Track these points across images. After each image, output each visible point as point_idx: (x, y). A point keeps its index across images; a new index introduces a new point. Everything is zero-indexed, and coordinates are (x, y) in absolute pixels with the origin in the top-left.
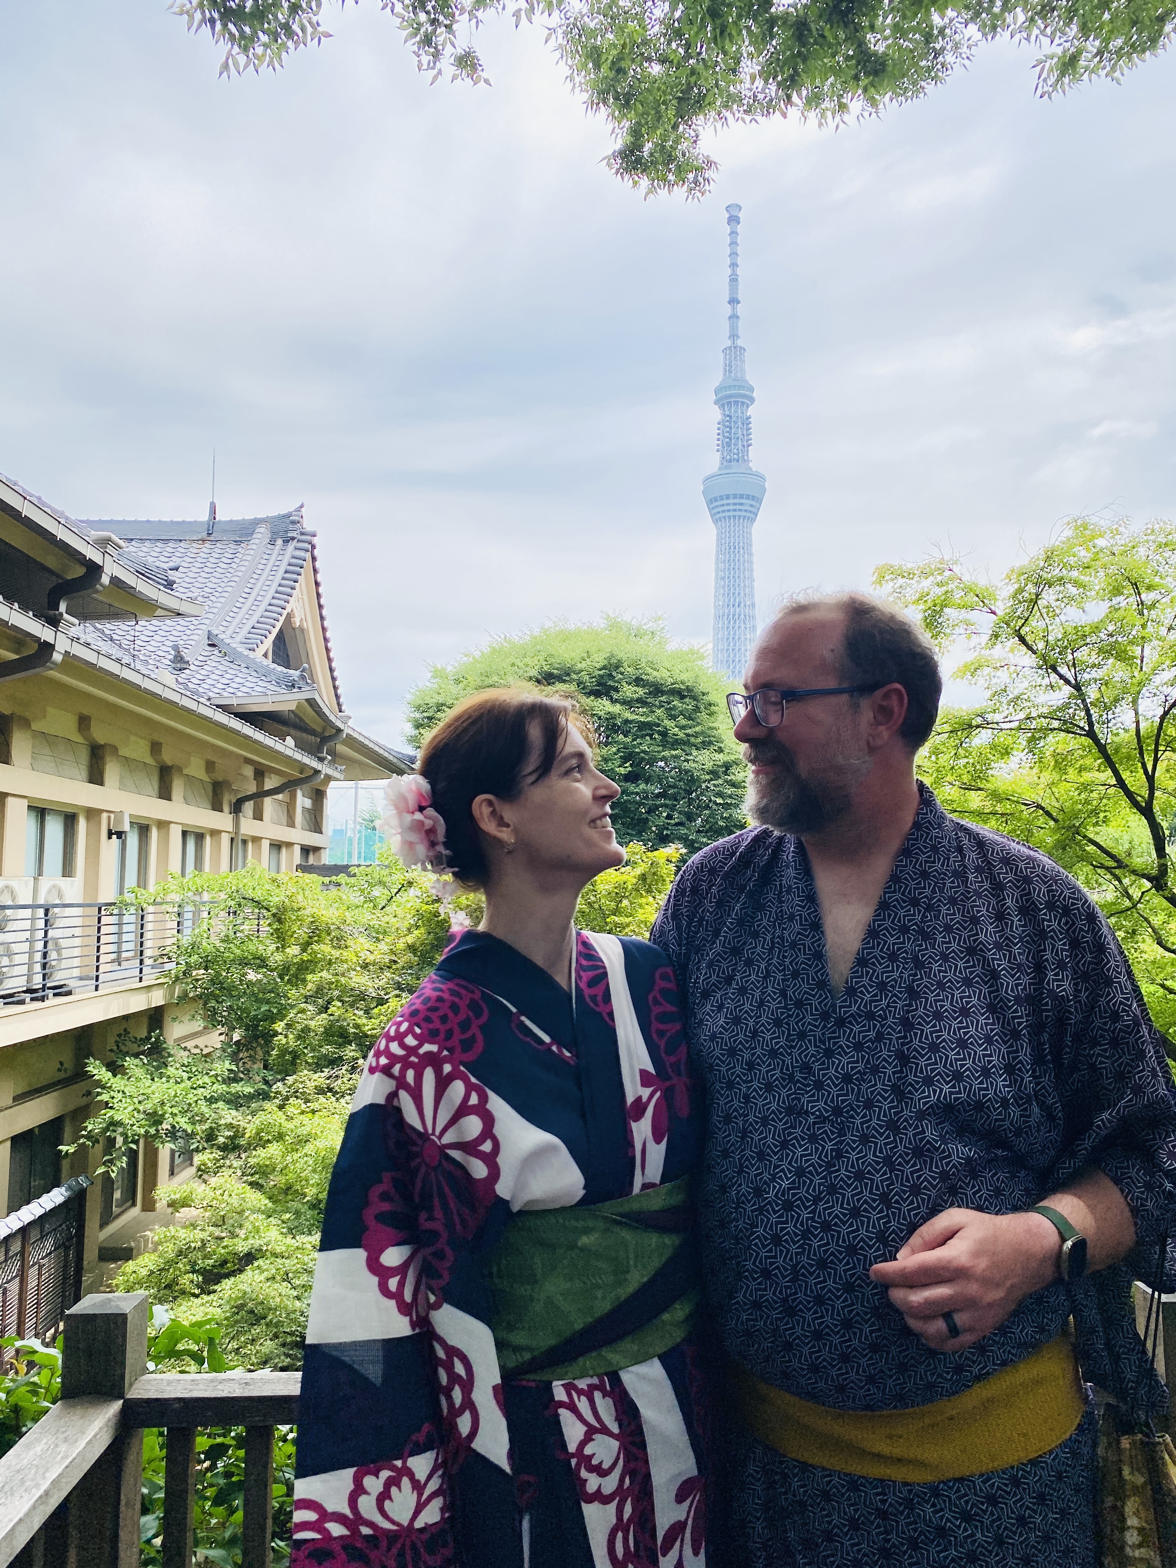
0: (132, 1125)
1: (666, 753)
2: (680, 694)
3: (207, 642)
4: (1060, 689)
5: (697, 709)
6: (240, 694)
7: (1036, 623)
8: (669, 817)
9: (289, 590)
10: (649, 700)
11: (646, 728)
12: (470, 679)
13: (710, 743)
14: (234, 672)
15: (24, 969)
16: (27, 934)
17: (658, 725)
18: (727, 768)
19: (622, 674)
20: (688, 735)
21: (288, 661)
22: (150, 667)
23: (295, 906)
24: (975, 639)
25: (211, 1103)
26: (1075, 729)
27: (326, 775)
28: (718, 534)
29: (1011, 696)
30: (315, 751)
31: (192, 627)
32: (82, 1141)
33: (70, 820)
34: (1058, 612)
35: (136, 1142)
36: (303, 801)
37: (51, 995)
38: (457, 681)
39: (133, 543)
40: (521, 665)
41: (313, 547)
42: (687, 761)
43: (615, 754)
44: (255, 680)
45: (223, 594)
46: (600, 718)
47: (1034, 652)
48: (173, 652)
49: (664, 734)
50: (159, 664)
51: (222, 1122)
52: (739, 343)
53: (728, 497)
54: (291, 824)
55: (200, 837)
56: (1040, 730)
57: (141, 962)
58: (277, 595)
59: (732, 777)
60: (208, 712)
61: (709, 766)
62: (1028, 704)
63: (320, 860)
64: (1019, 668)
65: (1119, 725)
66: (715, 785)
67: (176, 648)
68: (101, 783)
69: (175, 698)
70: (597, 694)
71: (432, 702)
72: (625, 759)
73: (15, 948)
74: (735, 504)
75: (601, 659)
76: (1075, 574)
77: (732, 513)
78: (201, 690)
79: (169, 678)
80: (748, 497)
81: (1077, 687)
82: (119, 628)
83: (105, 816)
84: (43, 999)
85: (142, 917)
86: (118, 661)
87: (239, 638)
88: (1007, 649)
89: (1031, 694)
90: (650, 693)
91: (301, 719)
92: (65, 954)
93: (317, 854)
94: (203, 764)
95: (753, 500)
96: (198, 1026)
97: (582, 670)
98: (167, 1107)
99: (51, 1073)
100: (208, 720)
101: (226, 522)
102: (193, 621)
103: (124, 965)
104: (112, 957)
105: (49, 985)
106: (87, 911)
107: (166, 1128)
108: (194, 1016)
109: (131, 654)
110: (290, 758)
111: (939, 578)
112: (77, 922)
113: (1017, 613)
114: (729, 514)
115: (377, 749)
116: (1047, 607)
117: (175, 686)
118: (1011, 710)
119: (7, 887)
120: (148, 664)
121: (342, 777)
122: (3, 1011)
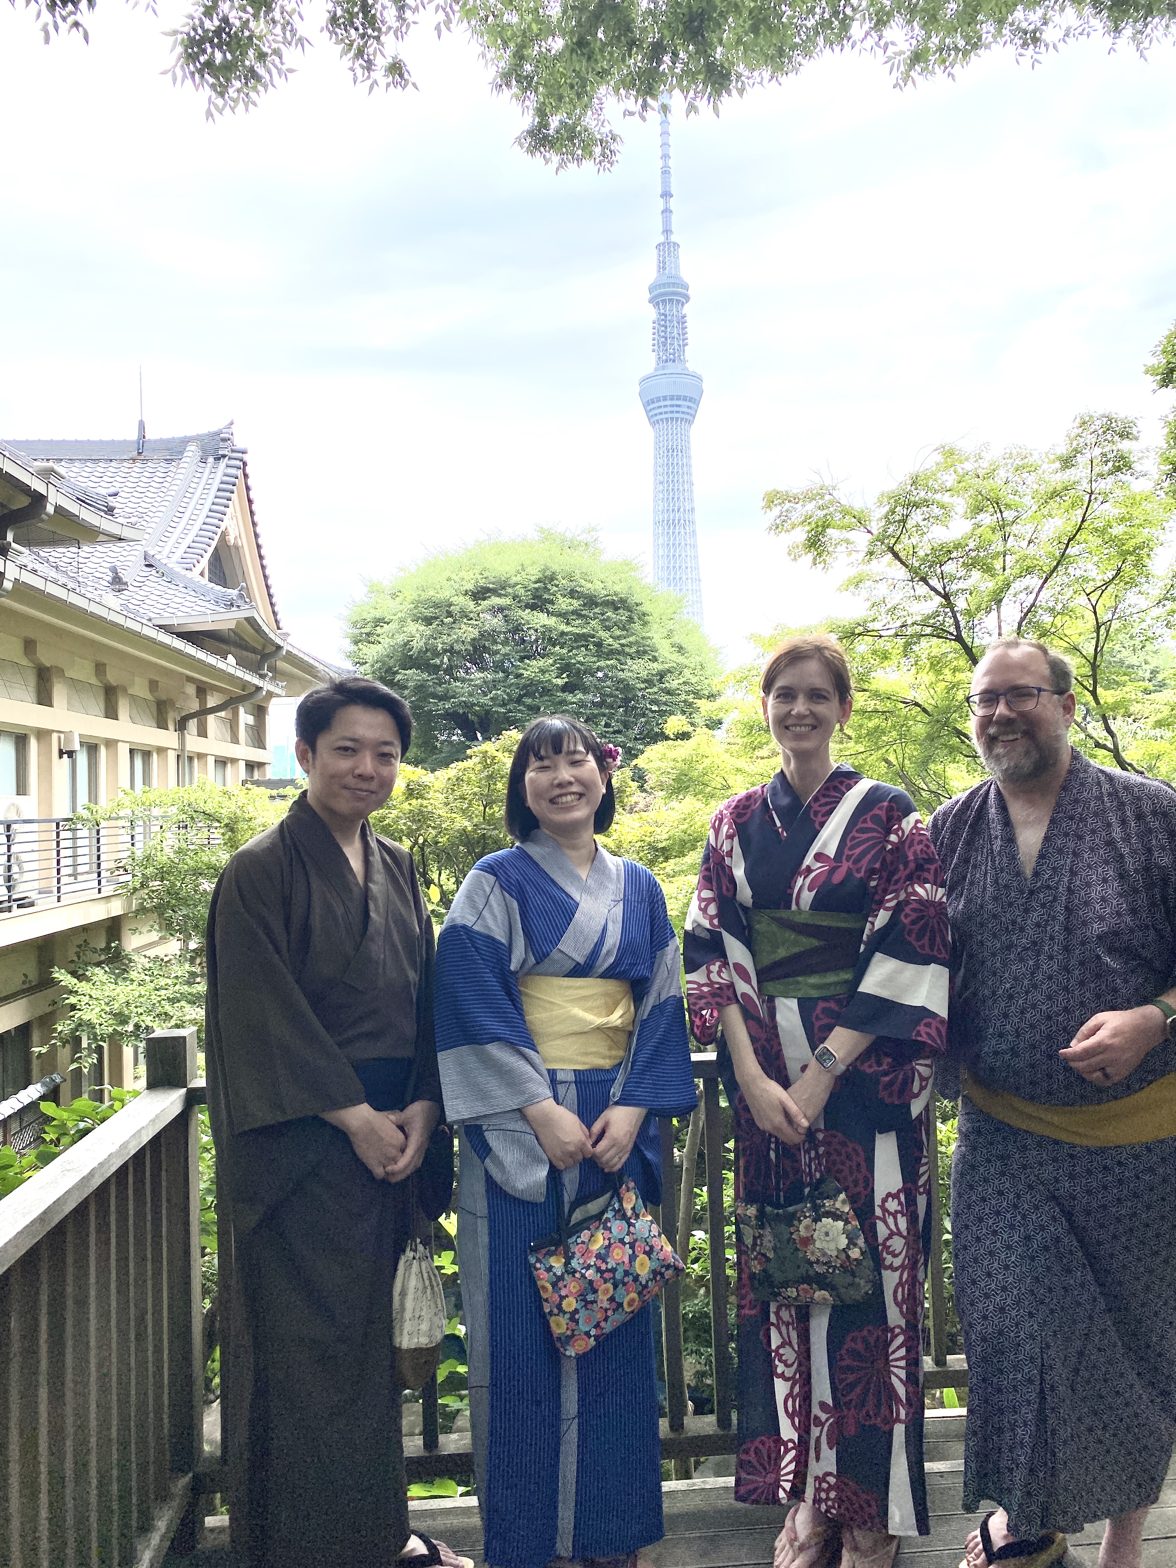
0: (100, 1025)
1: (602, 664)
2: (614, 606)
3: (144, 563)
4: (931, 600)
5: (631, 620)
6: (180, 614)
7: (906, 541)
8: (607, 725)
9: (222, 508)
10: (583, 612)
11: (581, 640)
12: (407, 594)
13: (645, 652)
14: (172, 592)
17: (593, 636)
18: (662, 677)
19: (557, 586)
20: (622, 645)
21: (225, 580)
22: (89, 589)
23: (247, 816)
24: (854, 556)
26: (945, 634)
27: (268, 691)
28: (655, 438)
29: (889, 606)
30: (255, 668)
31: (129, 550)
32: (52, 1042)
33: (21, 740)
34: (925, 530)
35: (104, 1041)
36: (245, 718)
37: (15, 906)
38: (394, 596)
39: (63, 463)
40: (457, 578)
41: (245, 464)
42: (623, 670)
43: (553, 665)
44: (194, 599)
45: (157, 514)
46: (536, 631)
47: (907, 567)
48: (111, 574)
49: (599, 645)
50: (96, 585)
51: (188, 1017)
52: (674, 238)
53: (665, 398)
54: (235, 740)
55: (147, 755)
56: (912, 636)
57: (99, 875)
58: (211, 514)
59: (667, 685)
60: (152, 633)
61: (644, 674)
62: (903, 613)
63: (265, 775)
64: (895, 581)
65: (983, 630)
66: (649, 693)
67: (114, 570)
68: (50, 704)
69: (120, 620)
70: (533, 607)
71: (369, 617)
72: (561, 670)
74: (672, 406)
75: (535, 572)
76: (938, 496)
77: (669, 416)
78: (141, 611)
79: (112, 600)
80: (686, 399)
81: (946, 596)
82: (61, 554)
83: (55, 736)
84: (8, 909)
85: (98, 833)
86: (64, 586)
87: (176, 557)
88: (883, 564)
89: (906, 604)
90: (585, 605)
91: (241, 638)
92: (26, 867)
93: (261, 769)
94: (147, 683)
95: (690, 401)
96: (154, 936)
97: (517, 584)
98: (132, 1008)
99: (17, 983)
100: (153, 641)
101: (156, 441)
102: (131, 544)
103: (80, 878)
104: (69, 870)
105: (14, 897)
106: (44, 826)
107: (130, 1028)
108: (152, 927)
109: (71, 578)
110: (232, 675)
111: (821, 502)
112: (35, 837)
113: (890, 532)
114: (666, 416)
115: (316, 664)
116: (916, 526)
117: (118, 609)
118: (889, 619)
120: (87, 586)
121: (283, 693)
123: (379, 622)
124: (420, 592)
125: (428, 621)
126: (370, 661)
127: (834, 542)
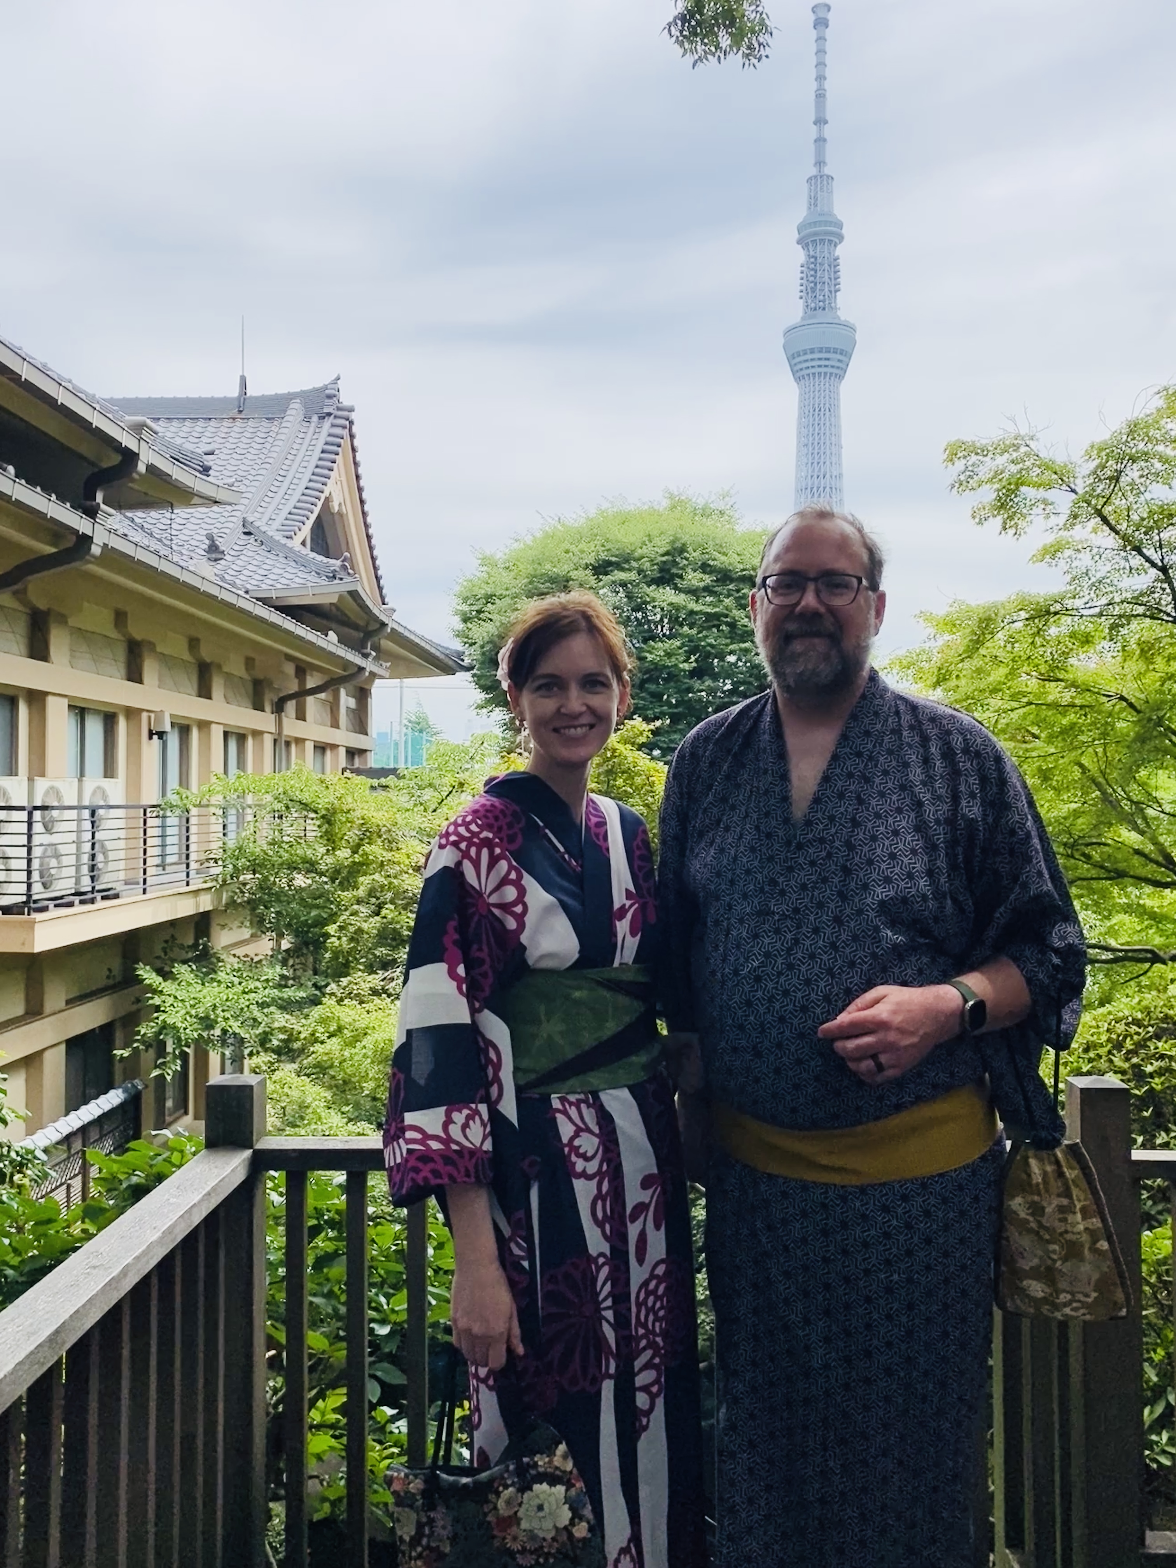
0: (185, 1029)
1: (735, 646)
3: (243, 530)
4: (1144, 573)
6: (279, 586)
7: (1118, 502)
9: (326, 472)
10: (716, 589)
11: (713, 620)
12: (521, 567)
14: (271, 562)
15: (72, 871)
16: (73, 837)
17: (726, 616)
19: (687, 559)
21: (328, 550)
22: (184, 557)
23: (345, 808)
24: (1053, 520)
25: (263, 1008)
27: (371, 673)
28: (801, 394)
29: (1093, 579)
30: (358, 647)
31: (226, 515)
32: (135, 1045)
33: (109, 720)
34: (1142, 489)
35: (189, 1046)
36: (347, 701)
37: (99, 898)
38: (508, 570)
39: (160, 423)
40: (575, 550)
41: (351, 423)
43: (680, 648)
44: (293, 571)
45: (257, 478)
46: (662, 609)
47: (1117, 533)
48: (207, 542)
49: (733, 625)
50: (192, 554)
51: (276, 1025)
52: (827, 171)
53: (812, 351)
54: (335, 724)
55: (241, 738)
56: (1120, 617)
57: (188, 866)
58: (314, 477)
60: (249, 606)
62: (1111, 589)
63: (366, 763)
64: (1102, 550)
67: (210, 537)
68: (140, 681)
69: (214, 591)
70: (659, 583)
71: (481, 593)
72: (690, 653)
73: (62, 849)
74: (820, 359)
75: (664, 543)
76: (1160, 448)
77: (817, 370)
78: (238, 582)
79: (208, 570)
80: (836, 351)
81: (1164, 569)
82: (153, 518)
83: (145, 715)
84: (92, 901)
85: (188, 821)
86: (156, 553)
87: (276, 525)
88: (1089, 529)
89: (1114, 578)
90: (717, 581)
91: (343, 613)
92: (111, 856)
93: (363, 757)
94: (243, 661)
95: (841, 354)
96: (246, 933)
97: (643, 557)
98: (219, 1011)
99: (100, 980)
100: (249, 614)
101: (256, 398)
102: (229, 508)
103: (169, 869)
104: (158, 861)
105: (97, 888)
106: (132, 812)
107: (217, 1032)
108: (243, 923)
109: (165, 545)
110: (333, 654)
111: (1015, 455)
112: (121, 824)
113: (1099, 491)
114: (813, 370)
115: (423, 644)
116: (1131, 484)
117: (213, 579)
118: (1093, 595)
119: (52, 788)
120: (182, 554)
121: (387, 675)
122: (53, 913)
123: (489, 598)
124: (536, 566)
126: (480, 643)
127: (1028, 503)
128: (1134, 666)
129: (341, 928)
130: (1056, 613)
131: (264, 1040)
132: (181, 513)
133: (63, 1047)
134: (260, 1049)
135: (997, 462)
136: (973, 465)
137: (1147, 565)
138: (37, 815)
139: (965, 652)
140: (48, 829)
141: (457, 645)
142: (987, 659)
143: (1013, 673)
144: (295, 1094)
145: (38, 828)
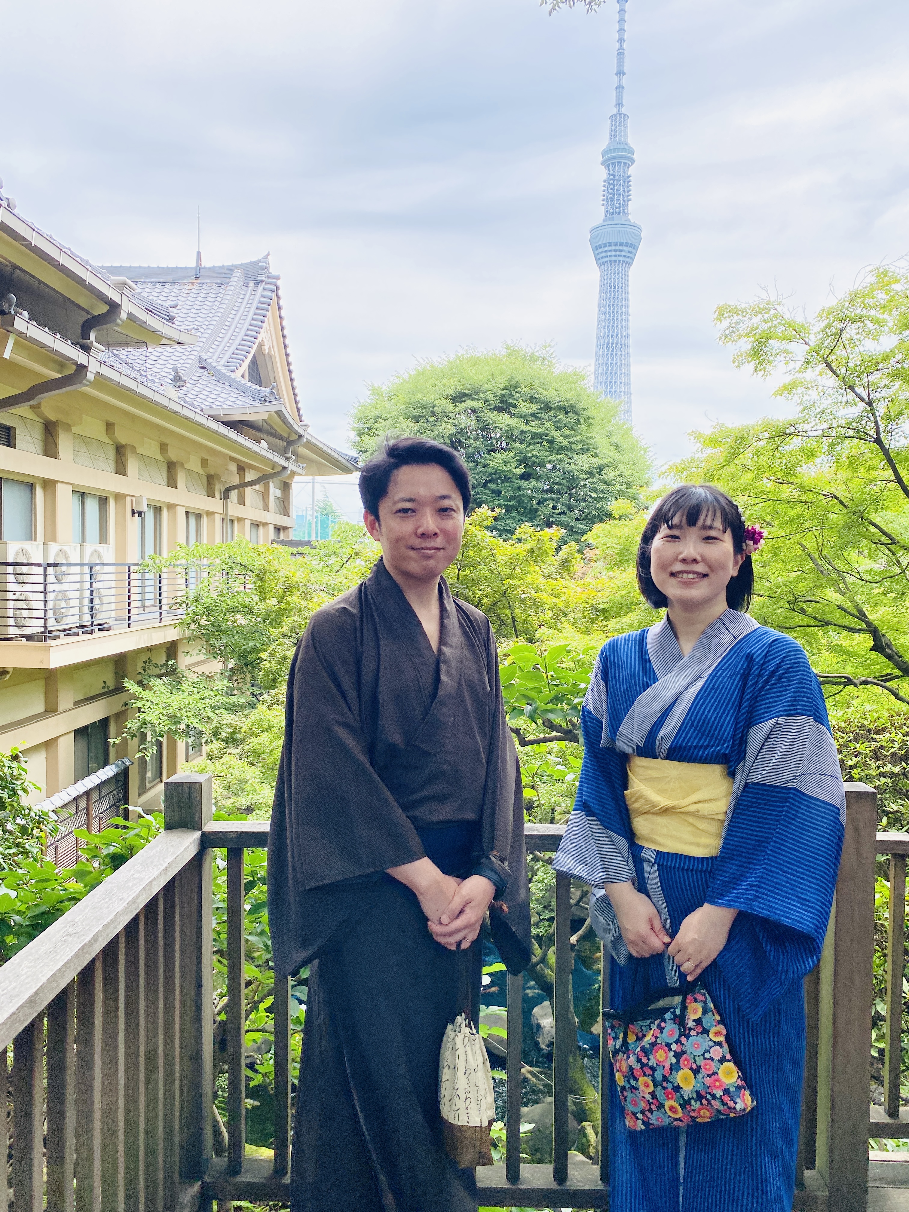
0: (159, 724)
1: (553, 457)
2: (565, 410)
3: (199, 365)
4: (856, 405)
5: (578, 422)
6: (225, 406)
7: (840, 352)
8: (554, 508)
9: (259, 323)
10: (539, 415)
11: (537, 437)
12: (401, 396)
13: (588, 450)
14: (220, 389)
15: (76, 611)
16: (77, 586)
17: (547, 435)
18: (601, 470)
19: (520, 393)
20: (570, 443)
21: (260, 381)
22: (158, 384)
23: (273, 569)
24: (791, 365)
25: (215, 709)
26: (866, 437)
27: (292, 471)
28: (601, 276)
29: (818, 410)
30: (283, 453)
31: (187, 353)
32: (124, 735)
33: (103, 501)
34: (858, 343)
35: (162, 737)
36: (274, 491)
37: (97, 630)
38: (390, 399)
39: (139, 285)
40: (440, 385)
41: (278, 288)
42: (569, 463)
43: (513, 458)
44: (236, 396)
45: (209, 327)
46: (501, 429)
47: (837, 376)
48: (173, 373)
49: (551, 442)
50: (162, 382)
51: (224, 722)
52: (623, 110)
53: (610, 244)
54: (266, 508)
55: (199, 516)
56: (838, 437)
57: (161, 608)
58: (251, 327)
59: (605, 476)
60: (203, 420)
61: (586, 467)
62: (831, 417)
63: (288, 537)
64: (825, 388)
65: (901, 433)
66: (590, 483)
67: (175, 370)
68: (125, 474)
69: (178, 408)
70: (499, 410)
71: (371, 415)
72: (520, 462)
73: (70, 595)
74: (616, 251)
75: (503, 381)
76: (873, 313)
77: (613, 258)
78: (195, 403)
79: (172, 393)
80: (626, 245)
81: (870, 404)
82: (135, 354)
83: (128, 499)
84: (92, 632)
85: (160, 576)
86: (135, 379)
87: (223, 362)
88: (817, 372)
89: (833, 409)
90: (541, 409)
91: (272, 427)
92: (105, 600)
93: (286, 531)
94: (199, 461)
95: (631, 247)
96: (202, 657)
97: (487, 390)
98: (183, 712)
99: (98, 689)
100: (203, 426)
101: (209, 268)
102: (188, 348)
103: (147, 610)
104: (138, 604)
105: (95, 623)
106: (121, 569)
107: (183, 726)
108: (200, 651)
109: (142, 375)
110: (265, 457)
111: (766, 316)
112: (113, 577)
113: (826, 344)
114: (611, 259)
115: (329, 451)
116: (849, 340)
117: (177, 400)
118: (817, 421)
119: (61, 550)
120: (155, 382)
121: (304, 473)
122: (64, 640)
123: (377, 419)
124: (411, 395)
125: (416, 419)
126: (371, 450)
127: (774, 352)
128: (843, 474)
129: (271, 654)
130: (790, 434)
131: (216, 734)
132: (154, 351)
133: (73, 734)
134: (213, 739)
135: (752, 321)
136: (736, 323)
137: (858, 399)
138: (50, 570)
139: (725, 461)
140: (59, 581)
141: (354, 453)
142: (739, 467)
143: (757, 477)
144: (237, 773)
145: (51, 579)
